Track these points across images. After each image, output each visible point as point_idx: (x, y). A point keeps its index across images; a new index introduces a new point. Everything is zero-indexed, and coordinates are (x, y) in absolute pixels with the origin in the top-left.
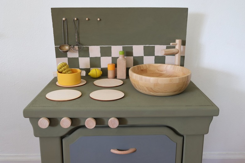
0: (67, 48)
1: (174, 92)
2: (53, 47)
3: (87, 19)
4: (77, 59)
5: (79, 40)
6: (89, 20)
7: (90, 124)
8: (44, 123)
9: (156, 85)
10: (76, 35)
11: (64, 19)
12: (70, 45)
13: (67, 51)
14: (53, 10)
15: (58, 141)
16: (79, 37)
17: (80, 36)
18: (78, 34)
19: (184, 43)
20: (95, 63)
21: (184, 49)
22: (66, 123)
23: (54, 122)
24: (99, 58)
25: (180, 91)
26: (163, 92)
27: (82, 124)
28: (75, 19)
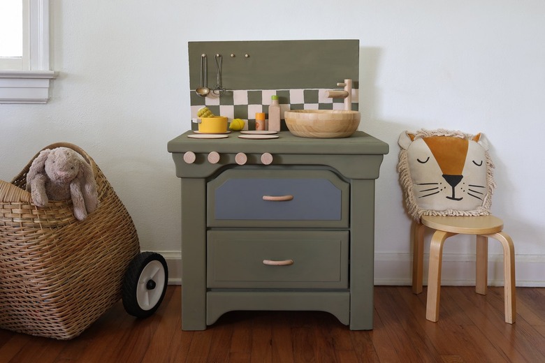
0: (206, 91)
1: (339, 132)
2: (188, 91)
3: (232, 55)
4: (218, 107)
5: (221, 83)
6: (234, 56)
7: (241, 159)
8: (190, 157)
9: (316, 122)
10: (218, 75)
11: (203, 55)
12: (210, 90)
13: (206, 95)
14: (191, 44)
15: (202, 182)
16: (221, 79)
17: (222, 77)
18: (221, 75)
19: (356, 85)
20: (241, 113)
21: (357, 94)
22: (214, 158)
23: (200, 158)
24: (246, 107)
25: (345, 131)
26: (324, 132)
27: (231, 162)
28: (218, 55)
